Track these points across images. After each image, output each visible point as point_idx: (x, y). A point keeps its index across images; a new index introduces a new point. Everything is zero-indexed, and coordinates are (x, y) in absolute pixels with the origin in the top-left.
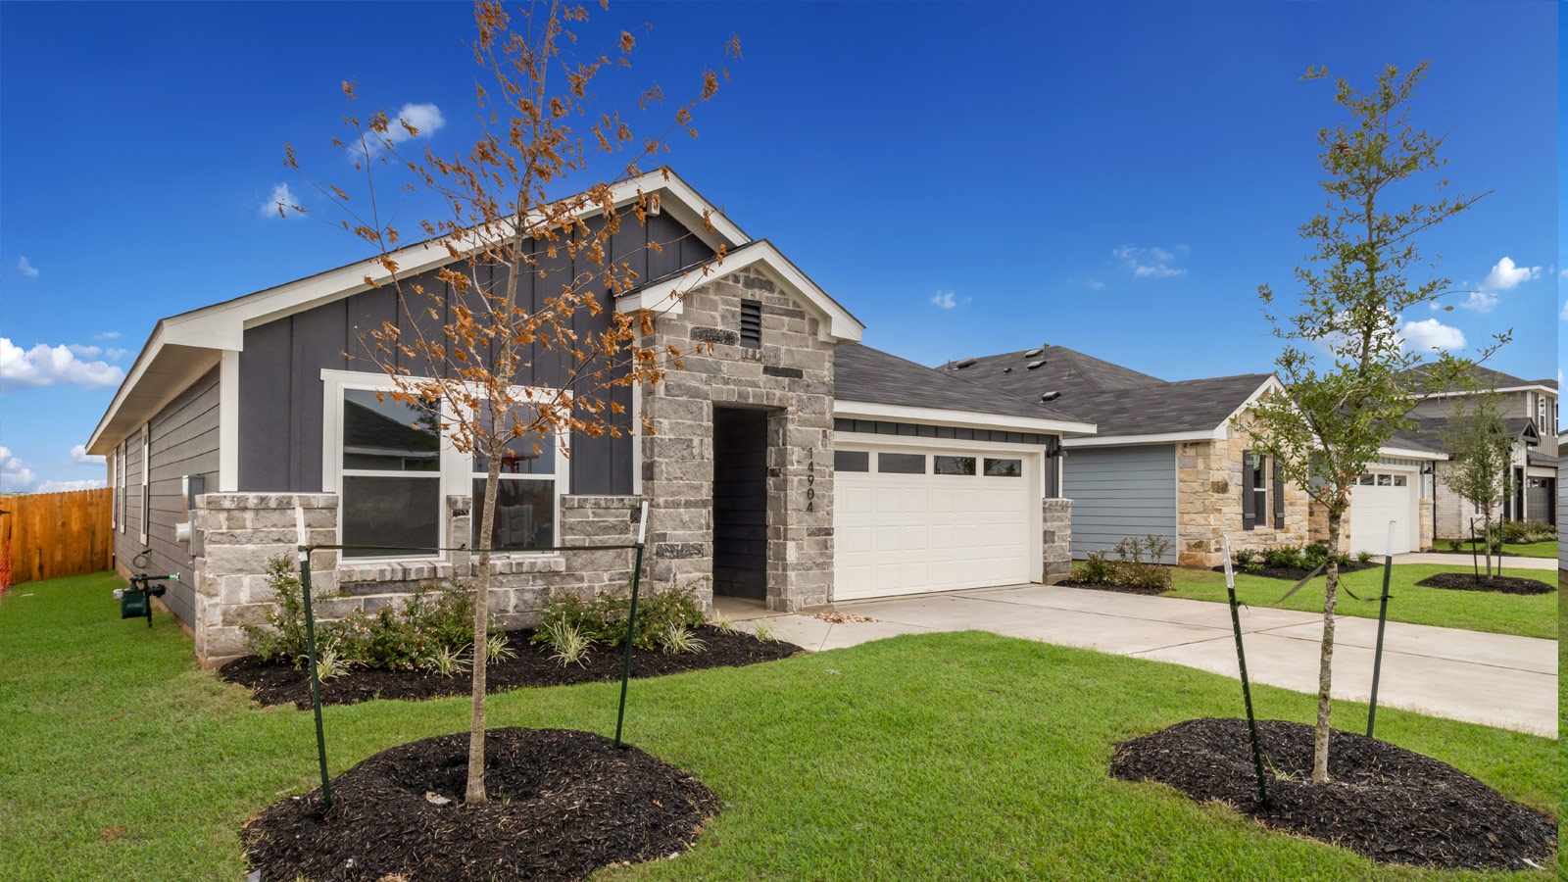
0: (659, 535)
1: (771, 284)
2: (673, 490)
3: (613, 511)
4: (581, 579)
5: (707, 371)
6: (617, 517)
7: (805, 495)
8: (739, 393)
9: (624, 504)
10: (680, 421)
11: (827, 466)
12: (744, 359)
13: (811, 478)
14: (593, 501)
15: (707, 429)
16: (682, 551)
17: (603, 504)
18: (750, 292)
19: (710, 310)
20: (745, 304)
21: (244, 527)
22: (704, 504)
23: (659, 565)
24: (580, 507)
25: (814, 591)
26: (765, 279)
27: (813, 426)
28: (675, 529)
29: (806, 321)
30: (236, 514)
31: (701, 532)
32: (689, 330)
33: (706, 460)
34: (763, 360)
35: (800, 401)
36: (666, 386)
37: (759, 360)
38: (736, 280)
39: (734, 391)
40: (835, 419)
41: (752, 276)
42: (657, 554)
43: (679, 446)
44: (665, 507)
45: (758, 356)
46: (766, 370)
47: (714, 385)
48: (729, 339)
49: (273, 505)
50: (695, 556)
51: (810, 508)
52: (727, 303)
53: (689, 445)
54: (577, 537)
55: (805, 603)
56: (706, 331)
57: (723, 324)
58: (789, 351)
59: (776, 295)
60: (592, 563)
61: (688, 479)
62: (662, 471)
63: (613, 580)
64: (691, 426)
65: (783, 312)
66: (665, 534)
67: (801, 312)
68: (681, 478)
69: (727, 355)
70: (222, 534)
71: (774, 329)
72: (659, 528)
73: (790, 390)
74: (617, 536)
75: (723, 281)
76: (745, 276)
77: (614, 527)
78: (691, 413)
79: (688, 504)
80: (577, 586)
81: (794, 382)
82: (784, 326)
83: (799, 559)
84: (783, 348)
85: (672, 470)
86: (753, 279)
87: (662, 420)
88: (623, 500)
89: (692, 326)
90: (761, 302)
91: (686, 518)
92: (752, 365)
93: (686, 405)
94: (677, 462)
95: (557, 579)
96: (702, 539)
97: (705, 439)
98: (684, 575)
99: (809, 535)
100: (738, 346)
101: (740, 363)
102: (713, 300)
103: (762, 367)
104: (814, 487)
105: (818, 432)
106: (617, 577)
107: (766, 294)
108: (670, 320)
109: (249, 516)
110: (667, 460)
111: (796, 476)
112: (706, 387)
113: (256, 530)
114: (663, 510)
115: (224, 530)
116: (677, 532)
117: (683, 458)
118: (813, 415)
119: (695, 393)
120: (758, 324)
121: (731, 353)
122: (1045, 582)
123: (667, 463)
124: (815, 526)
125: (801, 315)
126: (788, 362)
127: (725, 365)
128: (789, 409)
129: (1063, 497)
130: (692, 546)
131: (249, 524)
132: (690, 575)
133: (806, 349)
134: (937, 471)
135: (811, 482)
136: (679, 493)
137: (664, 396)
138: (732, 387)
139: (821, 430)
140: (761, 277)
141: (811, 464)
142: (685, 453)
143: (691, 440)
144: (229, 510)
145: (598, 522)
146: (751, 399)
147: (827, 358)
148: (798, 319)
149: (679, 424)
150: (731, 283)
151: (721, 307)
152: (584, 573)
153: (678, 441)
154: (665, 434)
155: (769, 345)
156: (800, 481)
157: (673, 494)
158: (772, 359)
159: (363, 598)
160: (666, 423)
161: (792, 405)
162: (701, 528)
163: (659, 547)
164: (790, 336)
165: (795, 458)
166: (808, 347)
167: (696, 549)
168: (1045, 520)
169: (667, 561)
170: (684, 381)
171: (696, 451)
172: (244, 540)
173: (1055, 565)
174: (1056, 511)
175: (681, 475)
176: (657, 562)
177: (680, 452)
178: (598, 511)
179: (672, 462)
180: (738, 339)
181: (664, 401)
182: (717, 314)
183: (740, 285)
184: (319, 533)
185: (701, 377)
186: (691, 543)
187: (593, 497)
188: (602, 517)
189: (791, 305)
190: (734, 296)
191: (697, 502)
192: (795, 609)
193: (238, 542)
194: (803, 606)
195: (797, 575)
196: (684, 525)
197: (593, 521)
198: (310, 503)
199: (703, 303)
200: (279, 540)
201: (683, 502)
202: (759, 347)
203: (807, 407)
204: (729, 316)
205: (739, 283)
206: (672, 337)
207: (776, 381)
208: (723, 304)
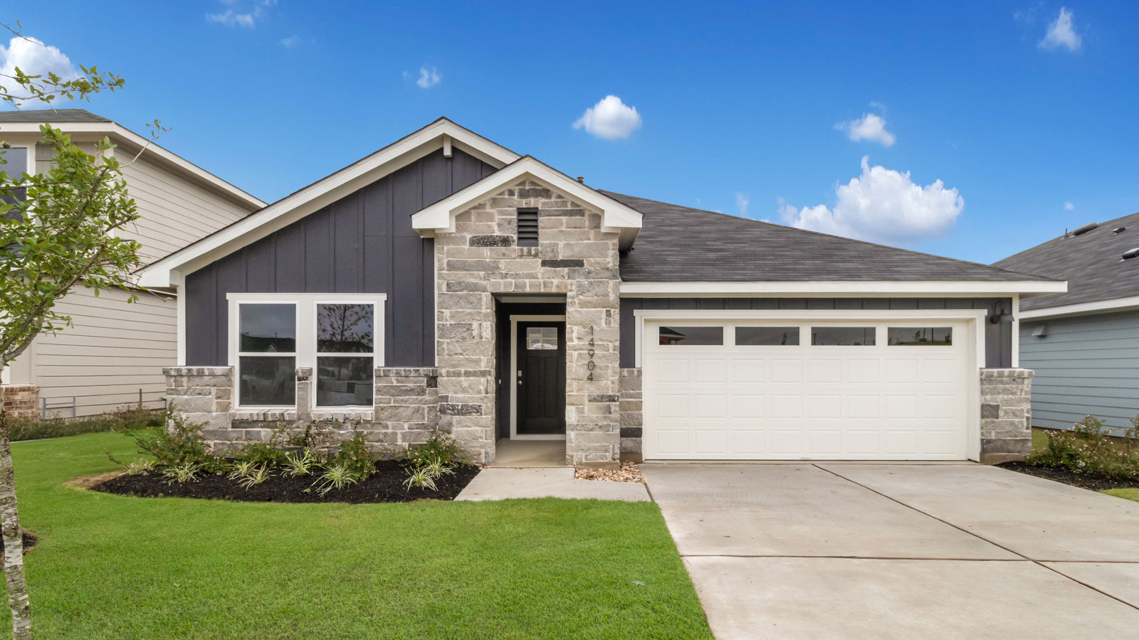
0: (442, 397)
1: (548, 191)
2: (453, 363)
3: (412, 378)
4: (386, 427)
5: (484, 269)
6: (416, 383)
7: (586, 367)
8: (516, 285)
9: (420, 374)
10: (460, 310)
11: (611, 341)
12: (521, 256)
13: (591, 352)
14: (395, 372)
15: (486, 315)
16: (462, 410)
17: (403, 373)
18: (524, 201)
19: (487, 221)
20: (521, 212)
21: (182, 386)
22: (483, 374)
23: (442, 420)
24: (385, 376)
25: (596, 449)
26: (541, 188)
27: (595, 307)
28: (456, 393)
29: (586, 217)
30: (178, 378)
31: (479, 396)
32: (468, 239)
33: (484, 340)
34: (540, 255)
35: (580, 286)
36: (447, 285)
37: (536, 256)
38: (511, 193)
39: (511, 283)
40: (621, 299)
41: (527, 188)
42: (440, 411)
43: (460, 330)
44: (447, 376)
45: (533, 252)
46: (544, 263)
47: (492, 280)
48: (505, 241)
49: (195, 373)
50: (474, 414)
51: (591, 378)
52: (502, 213)
53: (469, 328)
54: (384, 397)
55: (586, 459)
56: (484, 238)
57: (500, 231)
58: (567, 245)
59: (553, 199)
60: (395, 415)
61: (467, 355)
62: (443, 349)
63: (412, 429)
64: (470, 313)
65: (560, 213)
66: (447, 397)
67: (580, 210)
68: (461, 354)
69: (504, 255)
70: (172, 389)
71: (551, 228)
72: (442, 391)
73: (569, 278)
74: (415, 397)
75: (499, 197)
76: (520, 190)
77: (412, 390)
78: (471, 303)
79: (467, 374)
80: (383, 431)
81: (574, 271)
82: (562, 224)
83: (578, 421)
84: (561, 244)
85: (453, 348)
86: (528, 190)
87: (443, 310)
88: (418, 370)
89: (471, 236)
90: (537, 208)
91: (465, 384)
92: (530, 260)
93: (466, 297)
94: (458, 341)
95: (369, 426)
96: (480, 401)
97: (484, 324)
98: (465, 429)
99: (590, 401)
100: (515, 247)
101: (518, 260)
102: (489, 213)
103: (540, 261)
104: (595, 360)
105: (601, 312)
106: (414, 427)
107: (543, 200)
108: (450, 233)
109: (185, 379)
110: (448, 340)
111: (575, 350)
112: (484, 283)
113: (189, 388)
114: (446, 378)
115: (173, 387)
116: (458, 395)
117: (463, 338)
118: (595, 297)
119: (474, 288)
120: (536, 226)
121: (507, 253)
122: (983, 461)
123: (448, 343)
124: (596, 393)
125: (581, 213)
126: (566, 255)
127: (503, 264)
128: (569, 294)
129: (1020, 366)
130: (471, 406)
131: (185, 384)
132: (469, 429)
133: (586, 242)
134: (814, 343)
135: (592, 356)
136: (459, 366)
137: (445, 292)
138: (509, 280)
139: (604, 310)
140: (537, 188)
141: (592, 340)
142: (465, 335)
143: (471, 325)
144: (175, 376)
145: (400, 386)
146: (528, 288)
147: (611, 247)
148: (578, 217)
149: (459, 312)
150: (506, 196)
151: (497, 217)
152: (389, 423)
153: (458, 325)
154: (446, 320)
155: (546, 242)
156: (580, 355)
157: (453, 366)
158: (549, 254)
159: (244, 430)
160: (447, 312)
161: (571, 290)
162: (479, 392)
163: (441, 406)
164: (568, 232)
165: (575, 335)
166: (589, 239)
167: (475, 409)
168: (983, 393)
169: (449, 417)
170: (464, 279)
171: (475, 333)
172: (183, 393)
173: (999, 444)
174: (1002, 382)
175: (461, 352)
176: (441, 418)
177: (461, 333)
178: (399, 378)
179: (453, 342)
180: (514, 241)
181: (445, 296)
182: (494, 223)
183: (516, 197)
184: (221, 390)
185: (479, 275)
186: (470, 404)
187: (394, 369)
188: (402, 383)
189: (569, 204)
190: (509, 207)
191: (476, 372)
192: (575, 463)
193: (179, 394)
194: (584, 461)
195: (577, 435)
196: (464, 390)
197: (396, 386)
198: (213, 373)
199: (479, 217)
200: (200, 394)
201: (463, 372)
202: (537, 245)
203: (588, 291)
204: (506, 224)
205: (514, 195)
206: (451, 246)
207: (555, 271)
208: (499, 215)
